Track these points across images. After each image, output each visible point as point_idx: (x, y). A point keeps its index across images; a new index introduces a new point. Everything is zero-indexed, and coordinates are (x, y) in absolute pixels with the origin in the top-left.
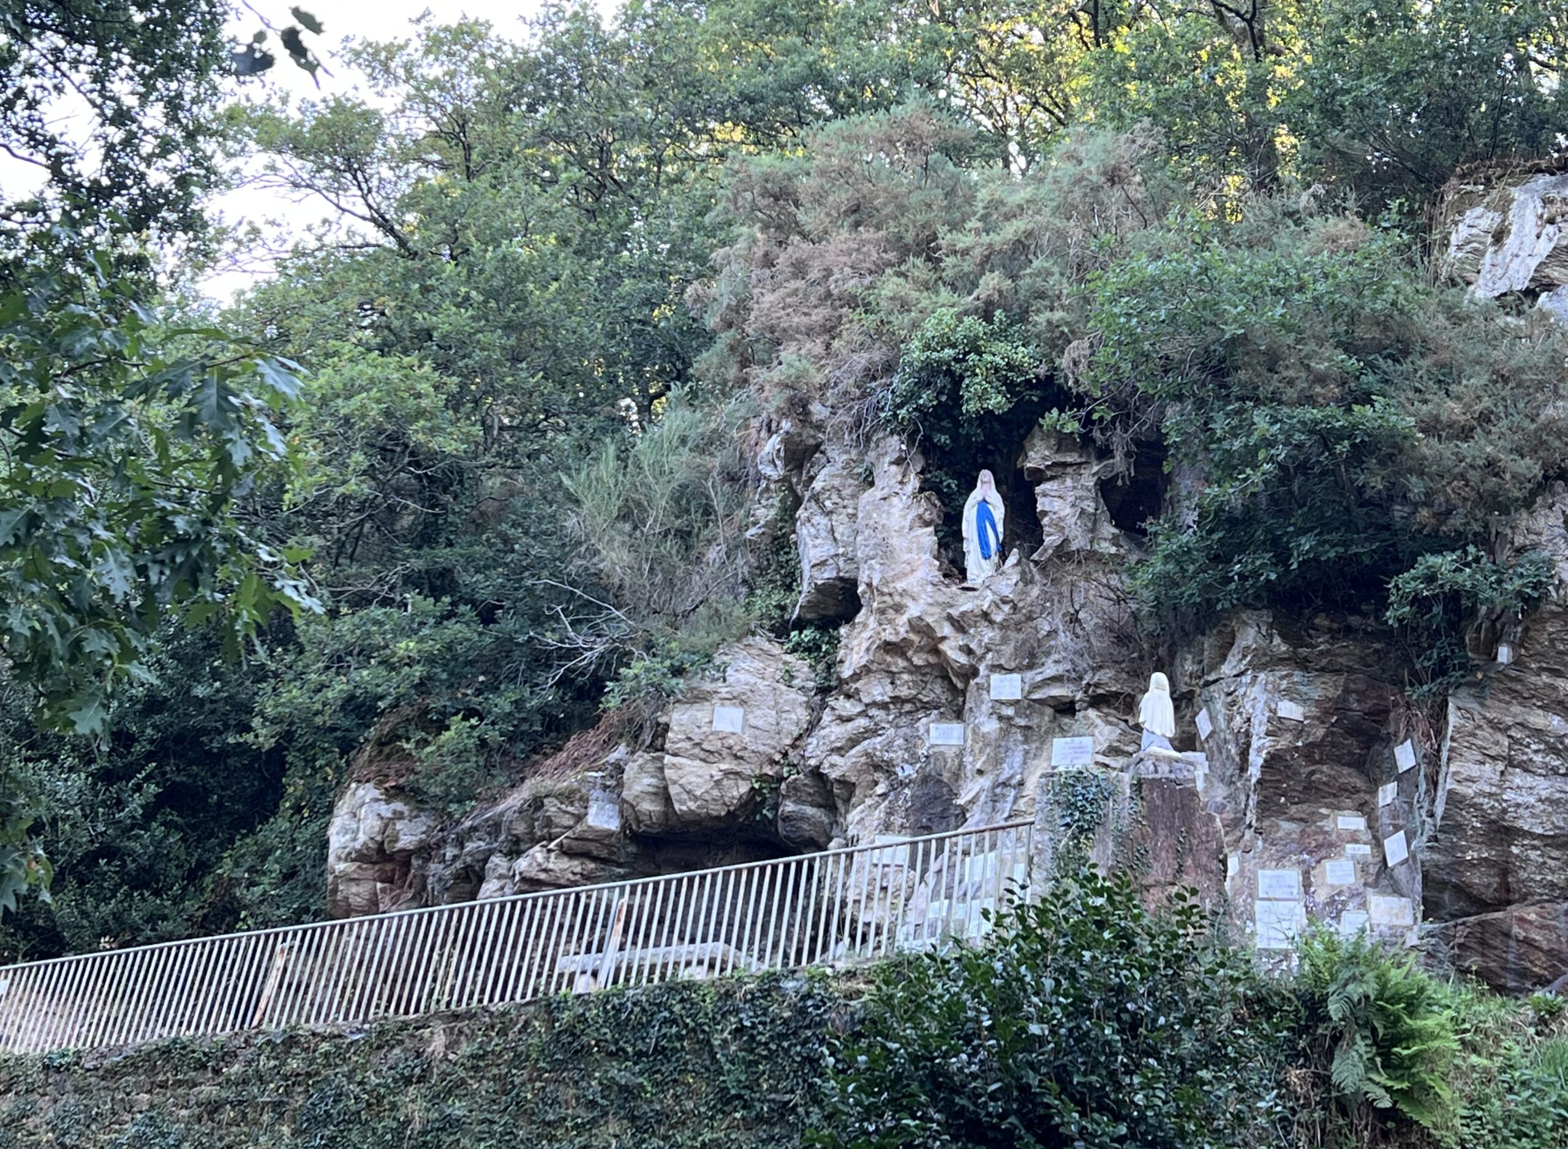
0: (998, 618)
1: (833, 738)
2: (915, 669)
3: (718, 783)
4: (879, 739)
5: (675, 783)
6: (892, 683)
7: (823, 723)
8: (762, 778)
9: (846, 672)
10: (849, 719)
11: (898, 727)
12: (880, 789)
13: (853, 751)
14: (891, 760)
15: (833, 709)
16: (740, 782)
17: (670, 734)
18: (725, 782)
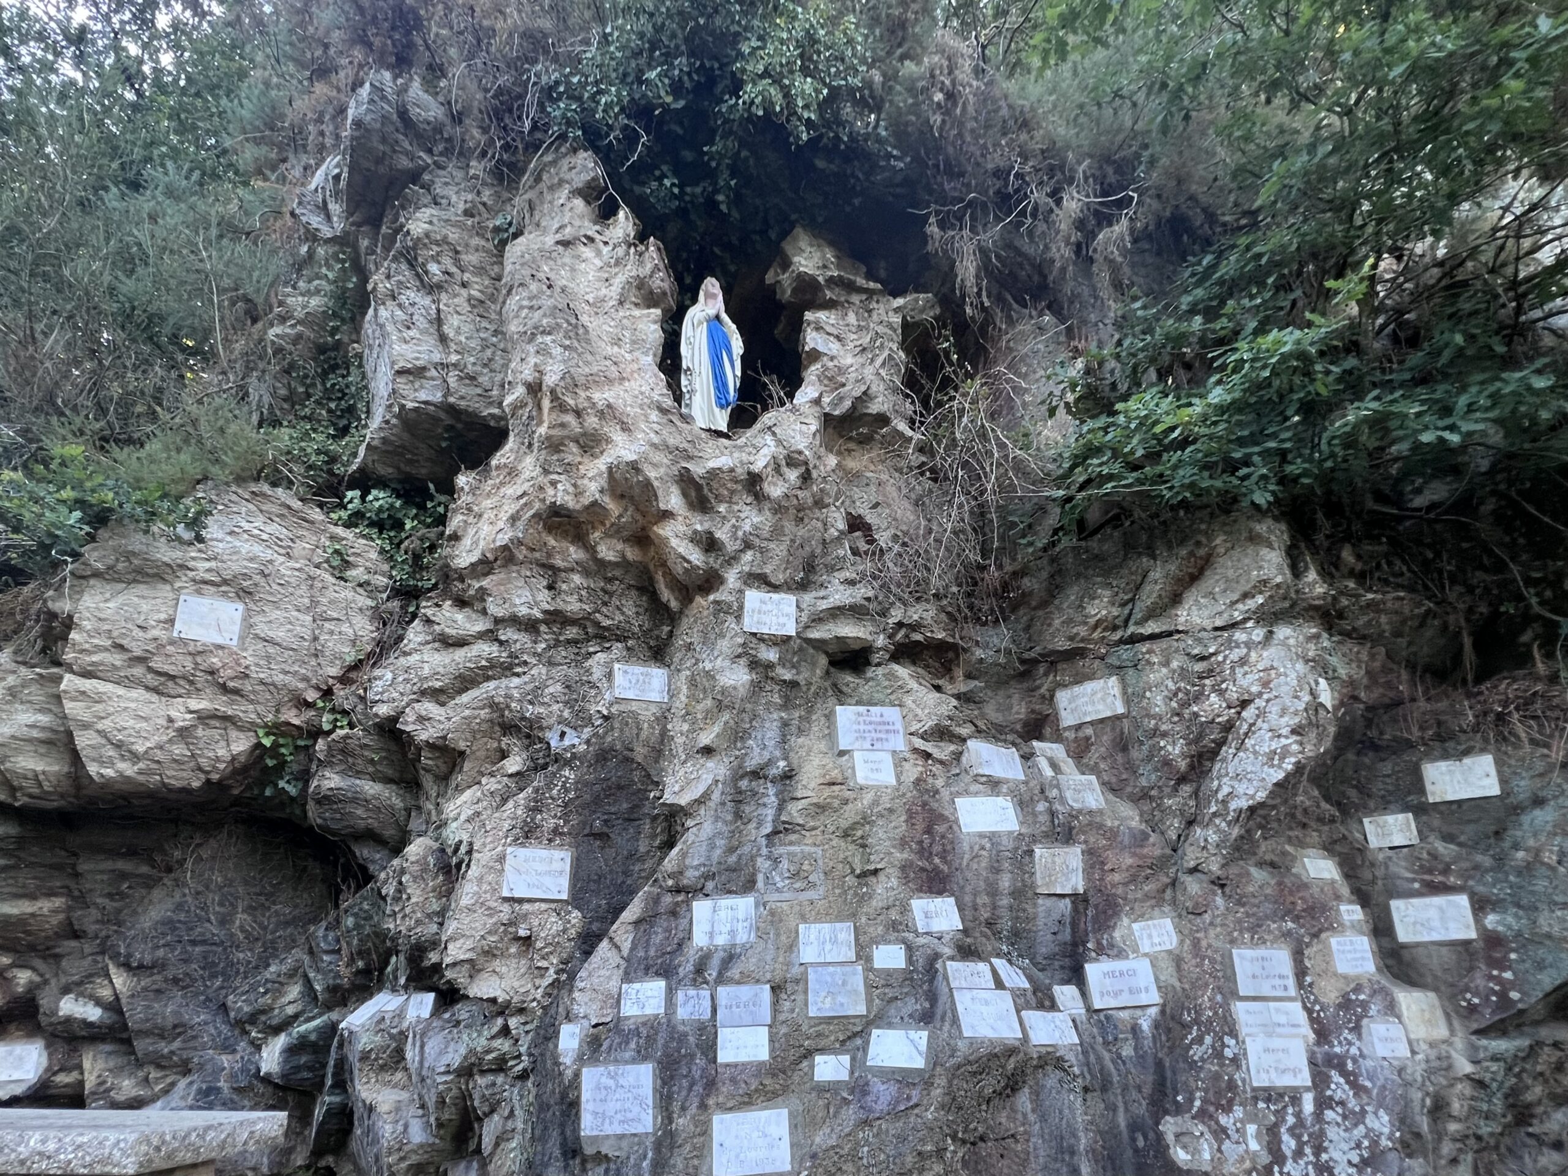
0: (775, 490)
1: (426, 671)
2: (597, 567)
3: (184, 733)
4: (516, 681)
5: (86, 726)
6: (550, 587)
7: (407, 644)
8: (278, 729)
9: (464, 556)
10: (461, 643)
11: (551, 663)
12: (514, 764)
13: (465, 698)
14: (539, 718)
15: (428, 621)
16: (233, 734)
17: (74, 635)
18: (200, 732)
